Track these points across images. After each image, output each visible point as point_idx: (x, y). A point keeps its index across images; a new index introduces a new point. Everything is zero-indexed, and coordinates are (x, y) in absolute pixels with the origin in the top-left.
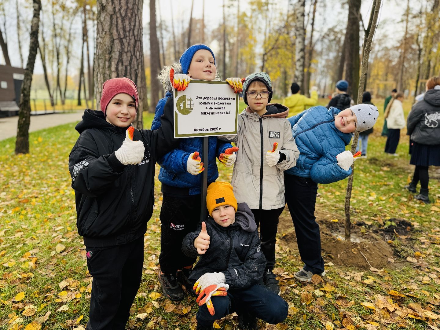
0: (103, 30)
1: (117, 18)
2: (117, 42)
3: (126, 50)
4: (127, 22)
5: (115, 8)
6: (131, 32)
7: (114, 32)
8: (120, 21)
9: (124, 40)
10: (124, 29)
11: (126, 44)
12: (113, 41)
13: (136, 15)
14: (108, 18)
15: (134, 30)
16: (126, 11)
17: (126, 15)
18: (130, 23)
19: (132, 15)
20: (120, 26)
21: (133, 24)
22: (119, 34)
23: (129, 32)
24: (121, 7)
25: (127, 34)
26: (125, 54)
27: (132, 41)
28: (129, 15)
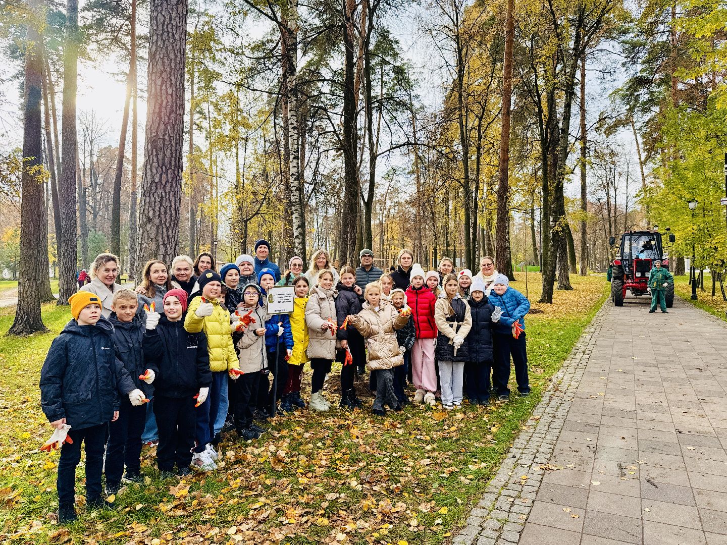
0: (149, 237)
1: (163, 228)
2: (161, 247)
3: (169, 253)
5: (161, 221)
7: (160, 239)
8: (165, 230)
9: (168, 245)
10: (168, 237)
11: (169, 248)
12: (158, 246)
14: (154, 229)
16: (170, 223)
20: (165, 234)
21: (174, 232)
22: (164, 241)
24: (166, 220)
26: (168, 256)
28: (172, 225)
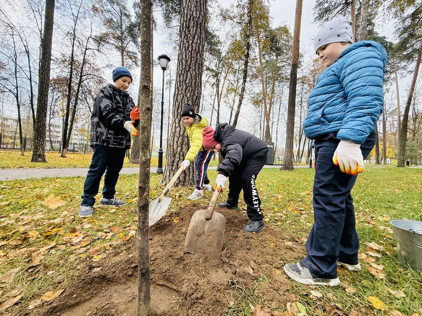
4: (182, 77)
6: (184, 82)
13: (187, 72)
15: (186, 80)
17: (181, 73)
18: (183, 77)
19: (184, 72)
23: (182, 82)
25: (181, 83)
27: (184, 87)
